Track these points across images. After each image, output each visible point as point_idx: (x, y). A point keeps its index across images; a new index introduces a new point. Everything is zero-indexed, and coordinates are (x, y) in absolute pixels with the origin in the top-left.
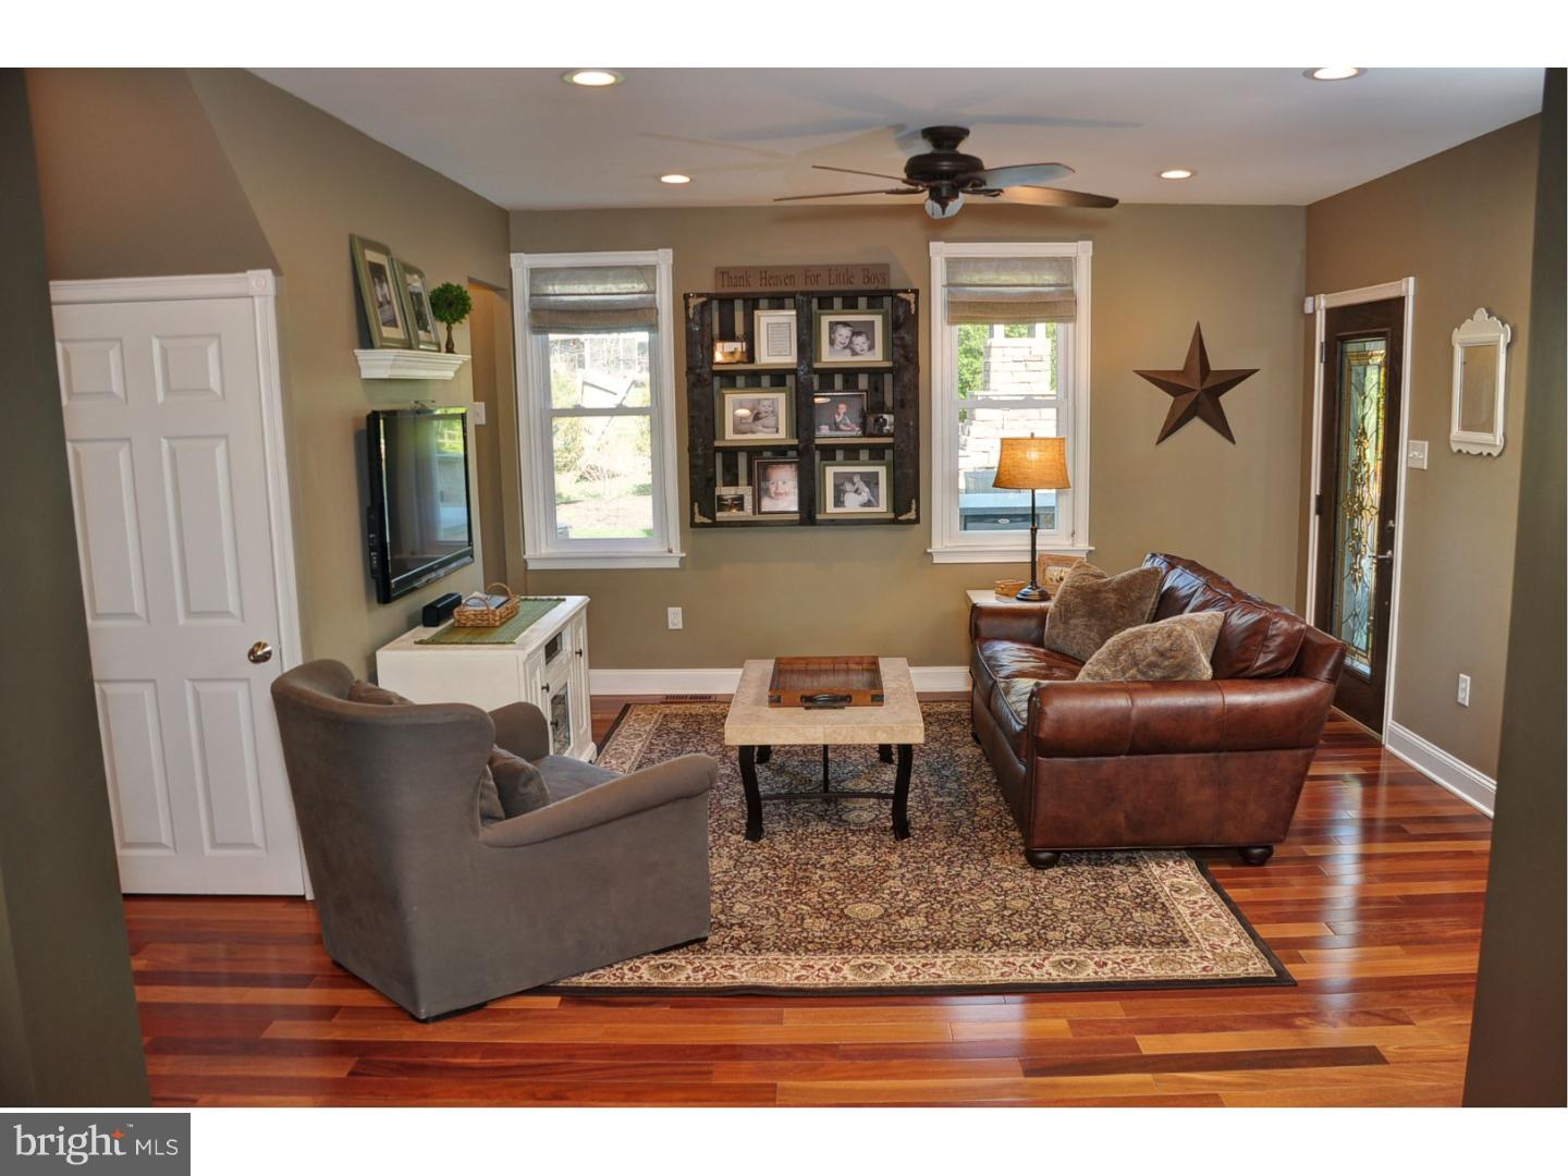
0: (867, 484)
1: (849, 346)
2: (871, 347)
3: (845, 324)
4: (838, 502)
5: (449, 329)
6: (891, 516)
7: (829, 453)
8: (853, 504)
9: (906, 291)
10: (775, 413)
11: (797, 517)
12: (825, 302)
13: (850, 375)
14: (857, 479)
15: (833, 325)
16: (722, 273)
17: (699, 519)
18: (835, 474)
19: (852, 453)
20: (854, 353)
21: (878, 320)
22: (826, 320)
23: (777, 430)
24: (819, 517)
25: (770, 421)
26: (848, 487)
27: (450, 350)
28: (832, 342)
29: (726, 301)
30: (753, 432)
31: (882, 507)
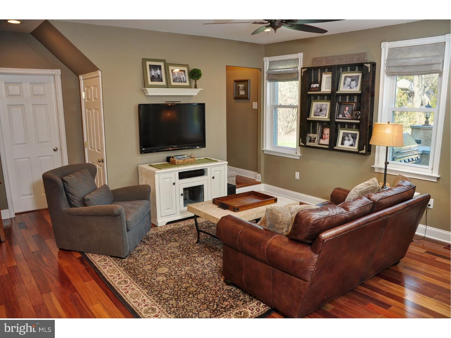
0: (353, 138)
1: (349, 85)
2: (357, 86)
3: (350, 77)
4: (342, 144)
5: (196, 81)
6: (357, 151)
7: (343, 125)
8: (347, 145)
9: (367, 63)
10: (326, 109)
11: (327, 147)
12: (345, 67)
13: (351, 95)
14: (350, 135)
15: (346, 77)
16: (314, 60)
17: (301, 144)
18: (344, 133)
19: (350, 126)
20: (351, 88)
21: (360, 75)
22: (343, 76)
23: (326, 115)
24: (335, 148)
25: (324, 112)
26: (347, 138)
27: (196, 87)
28: (344, 84)
29: (316, 69)
30: (319, 116)
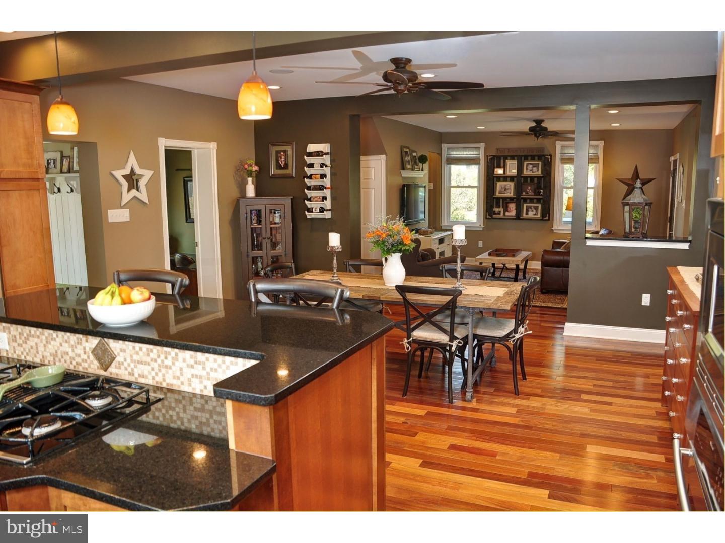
0: (535, 209)
1: (532, 171)
2: (538, 171)
3: (531, 164)
4: (527, 214)
5: (423, 165)
6: (541, 218)
7: (525, 200)
8: (531, 214)
9: (548, 155)
10: (510, 189)
11: (515, 217)
12: (526, 158)
13: (532, 178)
14: (532, 207)
15: (527, 165)
16: (498, 150)
17: (488, 217)
18: (527, 206)
19: (532, 200)
20: (533, 172)
21: (540, 163)
22: (525, 163)
23: (510, 193)
24: (521, 217)
25: (509, 191)
26: (530, 210)
27: (422, 170)
28: (527, 169)
29: (499, 158)
30: (504, 193)
31: (539, 215)
